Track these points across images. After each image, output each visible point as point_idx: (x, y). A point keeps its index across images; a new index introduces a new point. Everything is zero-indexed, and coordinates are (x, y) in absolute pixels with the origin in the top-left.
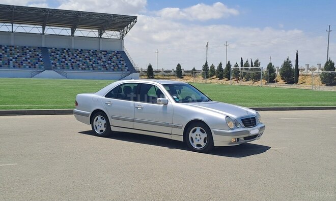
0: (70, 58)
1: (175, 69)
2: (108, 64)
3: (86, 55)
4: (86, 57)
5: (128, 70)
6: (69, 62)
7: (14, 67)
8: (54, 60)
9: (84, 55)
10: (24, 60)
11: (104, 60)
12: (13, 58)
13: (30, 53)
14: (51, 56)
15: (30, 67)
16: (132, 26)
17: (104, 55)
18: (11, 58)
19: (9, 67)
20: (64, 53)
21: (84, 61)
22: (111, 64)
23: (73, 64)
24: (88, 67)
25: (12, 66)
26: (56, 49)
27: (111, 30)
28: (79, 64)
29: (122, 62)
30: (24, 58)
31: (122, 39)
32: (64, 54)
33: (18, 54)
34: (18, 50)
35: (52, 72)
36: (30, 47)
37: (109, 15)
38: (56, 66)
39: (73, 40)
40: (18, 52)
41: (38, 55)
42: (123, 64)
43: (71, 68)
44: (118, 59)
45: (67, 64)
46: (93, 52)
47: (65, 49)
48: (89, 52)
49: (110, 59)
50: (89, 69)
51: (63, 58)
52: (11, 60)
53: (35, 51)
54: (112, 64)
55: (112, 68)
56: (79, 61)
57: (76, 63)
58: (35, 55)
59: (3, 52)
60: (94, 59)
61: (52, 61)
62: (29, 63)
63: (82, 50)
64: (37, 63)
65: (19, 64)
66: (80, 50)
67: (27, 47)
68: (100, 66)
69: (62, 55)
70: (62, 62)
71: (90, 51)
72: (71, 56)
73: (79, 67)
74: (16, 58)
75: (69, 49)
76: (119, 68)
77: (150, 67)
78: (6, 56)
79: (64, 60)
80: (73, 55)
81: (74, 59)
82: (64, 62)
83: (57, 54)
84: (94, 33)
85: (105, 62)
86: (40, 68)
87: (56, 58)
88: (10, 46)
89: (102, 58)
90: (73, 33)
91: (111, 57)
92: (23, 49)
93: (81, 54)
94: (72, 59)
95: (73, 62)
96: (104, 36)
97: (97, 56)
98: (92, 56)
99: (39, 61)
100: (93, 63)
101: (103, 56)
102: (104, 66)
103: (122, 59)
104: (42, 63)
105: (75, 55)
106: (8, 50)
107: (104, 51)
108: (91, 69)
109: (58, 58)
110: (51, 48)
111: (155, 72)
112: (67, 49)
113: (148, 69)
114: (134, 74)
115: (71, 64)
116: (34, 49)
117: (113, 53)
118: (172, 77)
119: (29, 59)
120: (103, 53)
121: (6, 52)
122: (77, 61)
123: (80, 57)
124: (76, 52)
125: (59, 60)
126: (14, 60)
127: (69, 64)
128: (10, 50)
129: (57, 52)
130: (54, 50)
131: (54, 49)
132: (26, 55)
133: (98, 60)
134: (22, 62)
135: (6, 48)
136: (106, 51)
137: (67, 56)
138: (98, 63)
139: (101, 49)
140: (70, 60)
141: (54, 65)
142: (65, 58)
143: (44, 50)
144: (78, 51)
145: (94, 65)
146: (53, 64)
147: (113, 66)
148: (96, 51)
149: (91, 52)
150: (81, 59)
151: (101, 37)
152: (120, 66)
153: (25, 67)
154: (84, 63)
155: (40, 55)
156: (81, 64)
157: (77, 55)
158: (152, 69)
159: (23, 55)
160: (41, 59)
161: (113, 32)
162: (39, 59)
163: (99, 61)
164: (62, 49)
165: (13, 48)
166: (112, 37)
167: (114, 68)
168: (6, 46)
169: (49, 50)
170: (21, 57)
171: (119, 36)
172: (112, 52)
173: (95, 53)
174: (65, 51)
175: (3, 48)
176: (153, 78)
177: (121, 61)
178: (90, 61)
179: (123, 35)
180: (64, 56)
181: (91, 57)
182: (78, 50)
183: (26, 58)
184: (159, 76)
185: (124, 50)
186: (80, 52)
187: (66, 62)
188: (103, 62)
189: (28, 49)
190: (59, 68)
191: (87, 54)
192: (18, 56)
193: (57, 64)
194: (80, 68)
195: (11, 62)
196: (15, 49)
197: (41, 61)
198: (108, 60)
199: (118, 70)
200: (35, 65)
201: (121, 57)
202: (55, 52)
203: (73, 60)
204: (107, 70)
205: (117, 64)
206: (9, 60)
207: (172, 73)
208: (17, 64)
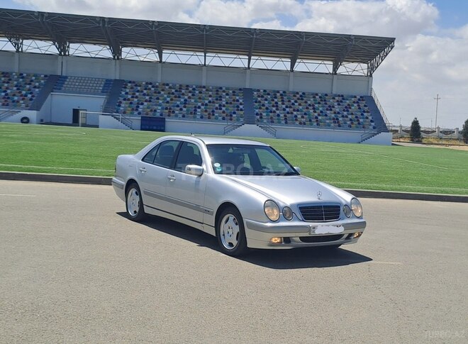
0: (284, 106)
1: (461, 129)
2: (343, 116)
3: (309, 102)
4: (310, 105)
5: (374, 128)
6: (282, 112)
7: (202, 117)
8: (260, 108)
9: (306, 102)
10: (217, 108)
11: (338, 110)
12: (203, 105)
13: (227, 97)
14: (256, 102)
15: (224, 119)
16: (387, 54)
17: (338, 101)
18: (200, 104)
19: (195, 117)
20: (276, 98)
21: (305, 110)
22: (347, 117)
23: (287, 115)
24: (310, 121)
25: (199, 117)
26: (265, 91)
27: (353, 62)
28: (296, 116)
29: (365, 114)
30: (217, 105)
31: (371, 76)
32: (276, 100)
33: (210, 99)
34: (210, 93)
35: (254, 127)
36: (228, 89)
37: (349, 37)
38: (261, 117)
39: (291, 78)
40: (210, 96)
41: (238, 101)
42: (367, 118)
43: (283, 122)
44: (360, 108)
45: (278, 115)
46: (320, 97)
47: (278, 92)
48: (314, 97)
49: (347, 108)
50: (311, 125)
51: (273, 106)
52: (199, 107)
53: (234, 95)
54: (350, 116)
55: (349, 123)
56: (298, 111)
57: (292, 113)
58: (234, 100)
59: (190, 95)
60: (321, 109)
61: (257, 111)
62: (224, 112)
63: (304, 93)
64: (234, 113)
65: (209, 114)
66: (301, 93)
67: (224, 89)
68: (330, 119)
69: (273, 100)
70: (271, 112)
71: (317, 95)
72: (286, 103)
73: (296, 120)
74: (206, 105)
75: (284, 92)
76: (359, 124)
77: (416, 123)
78: (193, 101)
79: (274, 109)
80: (289, 101)
81: (290, 107)
82: (274, 112)
83: (266, 100)
84: (326, 67)
85: (339, 113)
86: (238, 120)
87: (263, 105)
88: (201, 87)
89: (334, 107)
90: (292, 66)
91: (349, 105)
92: (217, 91)
93: (302, 99)
94: (287, 107)
95: (288, 113)
96: (341, 70)
97: (326, 104)
98: (319, 103)
99: (238, 110)
100: (319, 115)
101: (336, 104)
102: (336, 120)
103: (366, 108)
104: (242, 113)
105: (293, 101)
106: (197, 92)
107: (339, 96)
108: (315, 124)
109: (267, 105)
110: (258, 91)
111: (425, 132)
112: (281, 92)
113: (412, 127)
114: (383, 134)
115: (285, 116)
116: (234, 92)
117: (353, 99)
118: (453, 142)
119: (224, 106)
120: (337, 98)
121: (193, 95)
122: (294, 110)
123: (300, 105)
124: (295, 96)
125: (267, 108)
126: (203, 107)
127: (282, 115)
128: (200, 93)
129: (266, 96)
130: (262, 94)
131: (262, 91)
132: (221, 100)
133: (327, 110)
134: (213, 111)
135: (194, 89)
136: (342, 96)
137: (280, 103)
138: (326, 115)
139: (334, 93)
140: (284, 110)
141: (258, 117)
142: (277, 106)
143: (247, 92)
144: (298, 96)
145: (320, 118)
146: (257, 114)
147: (351, 120)
148: (326, 95)
149: (317, 97)
150: (301, 107)
151: (336, 74)
152: (361, 120)
153: (216, 118)
154: (305, 114)
155: (241, 101)
156: (299, 116)
157: (296, 102)
158: (419, 127)
159: (217, 99)
160: (241, 107)
161: (356, 64)
162: (238, 107)
163: (328, 112)
164: (274, 91)
165: (204, 90)
166: (355, 73)
167: (352, 123)
168: (194, 87)
169: (255, 93)
170: (213, 102)
171: (366, 71)
172: (352, 97)
173: (324, 98)
174: (278, 94)
175: (191, 89)
176: (420, 142)
177: (364, 112)
178: (315, 112)
179: (372, 69)
180: (276, 103)
181: (316, 105)
182: (298, 93)
183: (220, 105)
184: (430, 140)
185: (373, 95)
186: (301, 96)
187: (278, 112)
188: (335, 113)
189: (224, 91)
190: (265, 121)
191: (312, 99)
192: (210, 102)
193: (264, 114)
194: (297, 123)
195: (199, 110)
196: (207, 90)
197: (241, 110)
198: (344, 110)
199: (357, 127)
200: (231, 116)
201: (365, 106)
202: (262, 97)
203: (287, 109)
204: (339, 126)
205: (357, 117)
206: (195, 107)
207: (456, 135)
208: (207, 114)
